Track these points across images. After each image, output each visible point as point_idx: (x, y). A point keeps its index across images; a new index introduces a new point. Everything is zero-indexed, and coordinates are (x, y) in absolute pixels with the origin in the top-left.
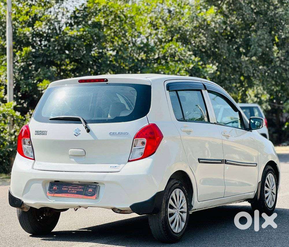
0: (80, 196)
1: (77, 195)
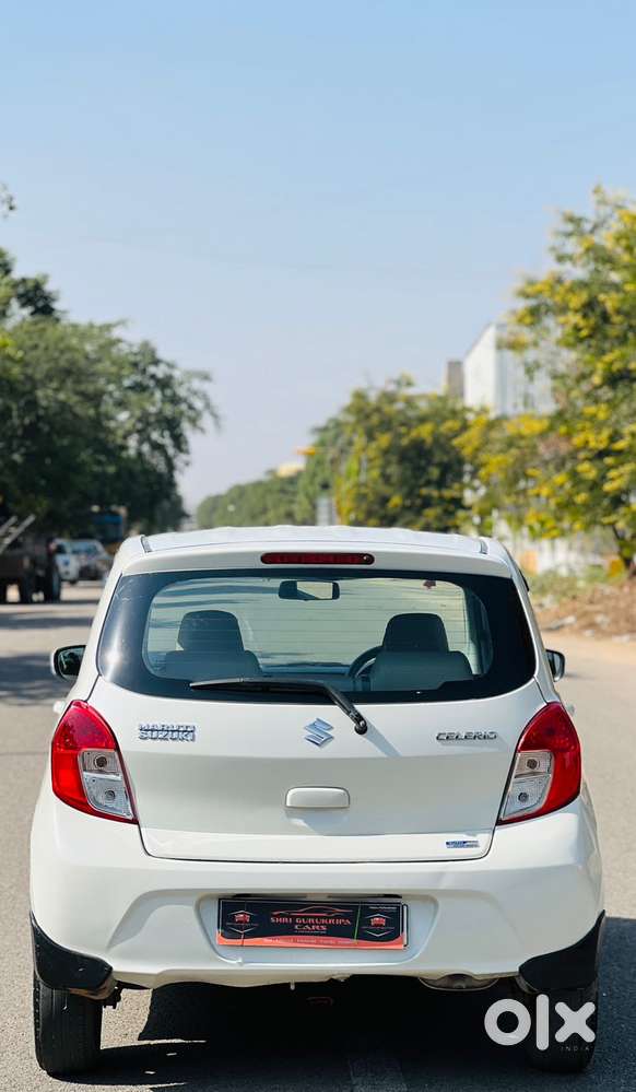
0: (342, 941)
1: (332, 940)
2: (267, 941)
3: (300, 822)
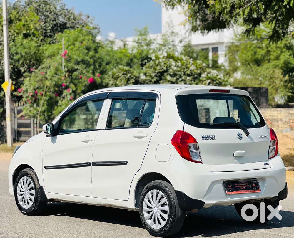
2: (236, 192)
3: (236, 161)
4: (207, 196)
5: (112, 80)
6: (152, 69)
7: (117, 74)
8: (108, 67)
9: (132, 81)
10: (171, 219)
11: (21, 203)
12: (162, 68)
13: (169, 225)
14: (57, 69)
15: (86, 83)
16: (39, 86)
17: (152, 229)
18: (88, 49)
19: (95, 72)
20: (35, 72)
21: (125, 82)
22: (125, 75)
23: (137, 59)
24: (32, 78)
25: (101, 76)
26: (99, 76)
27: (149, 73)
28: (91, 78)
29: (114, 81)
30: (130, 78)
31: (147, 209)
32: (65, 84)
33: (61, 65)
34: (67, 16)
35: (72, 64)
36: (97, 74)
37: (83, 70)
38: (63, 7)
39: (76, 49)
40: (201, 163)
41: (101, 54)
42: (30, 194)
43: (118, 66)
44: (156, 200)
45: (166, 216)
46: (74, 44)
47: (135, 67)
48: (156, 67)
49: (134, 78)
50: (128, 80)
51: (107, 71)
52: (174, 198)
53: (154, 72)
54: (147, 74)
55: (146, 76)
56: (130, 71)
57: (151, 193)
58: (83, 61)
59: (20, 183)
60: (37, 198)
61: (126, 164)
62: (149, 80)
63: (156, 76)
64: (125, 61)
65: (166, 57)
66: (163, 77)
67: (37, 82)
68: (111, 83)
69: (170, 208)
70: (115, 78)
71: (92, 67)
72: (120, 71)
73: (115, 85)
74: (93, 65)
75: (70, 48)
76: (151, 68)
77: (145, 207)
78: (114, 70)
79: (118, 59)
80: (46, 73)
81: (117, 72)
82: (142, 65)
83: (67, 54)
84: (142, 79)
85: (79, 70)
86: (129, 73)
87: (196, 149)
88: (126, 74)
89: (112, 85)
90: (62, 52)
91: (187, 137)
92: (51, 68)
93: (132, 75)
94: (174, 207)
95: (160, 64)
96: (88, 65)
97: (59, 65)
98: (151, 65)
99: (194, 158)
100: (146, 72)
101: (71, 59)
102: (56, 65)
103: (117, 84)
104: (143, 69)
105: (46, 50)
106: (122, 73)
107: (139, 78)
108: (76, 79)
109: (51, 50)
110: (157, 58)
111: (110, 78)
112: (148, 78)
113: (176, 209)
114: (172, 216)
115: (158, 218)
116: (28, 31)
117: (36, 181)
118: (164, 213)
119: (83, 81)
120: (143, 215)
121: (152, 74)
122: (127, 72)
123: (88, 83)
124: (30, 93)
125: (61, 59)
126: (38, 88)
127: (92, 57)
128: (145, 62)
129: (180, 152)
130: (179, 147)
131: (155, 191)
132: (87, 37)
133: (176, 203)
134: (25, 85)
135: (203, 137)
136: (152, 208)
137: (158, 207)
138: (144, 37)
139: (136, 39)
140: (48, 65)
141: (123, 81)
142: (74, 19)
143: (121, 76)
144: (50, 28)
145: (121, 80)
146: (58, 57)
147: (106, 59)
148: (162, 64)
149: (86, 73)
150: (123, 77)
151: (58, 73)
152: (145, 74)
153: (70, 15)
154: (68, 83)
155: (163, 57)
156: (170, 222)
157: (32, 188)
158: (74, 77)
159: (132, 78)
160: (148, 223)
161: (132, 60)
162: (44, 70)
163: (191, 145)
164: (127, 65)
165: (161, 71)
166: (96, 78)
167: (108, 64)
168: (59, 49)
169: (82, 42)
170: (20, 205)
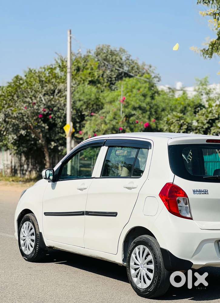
4: (195, 256)
5: (167, 125)
6: (205, 116)
7: (171, 120)
8: (163, 113)
9: (185, 127)
10: (156, 279)
11: (23, 248)
12: (214, 116)
13: (154, 286)
14: (115, 114)
15: (142, 127)
16: (98, 129)
17: (138, 288)
18: (144, 96)
19: (151, 117)
20: (95, 116)
21: (178, 127)
22: (178, 122)
23: (191, 107)
24: (92, 122)
25: (156, 121)
26: (154, 121)
27: (201, 120)
28: (147, 123)
29: (168, 126)
30: (183, 124)
31: (134, 266)
32: (122, 128)
33: (120, 110)
34: (131, 66)
35: (129, 109)
36: (153, 119)
37: (139, 116)
38: (128, 58)
39: (133, 95)
40: (191, 219)
41: (157, 101)
42: (31, 240)
43: (172, 113)
44: (142, 257)
45: (151, 275)
46: (132, 91)
47: (188, 114)
48: (208, 115)
49: (187, 124)
50: (181, 126)
51: (162, 117)
52: (159, 256)
53: (206, 119)
54: (200, 121)
55: (198, 123)
56: (183, 117)
57: (138, 249)
58: (140, 108)
59: (23, 228)
60: (37, 244)
61: (116, 216)
62: (201, 126)
63: (208, 123)
64: (179, 109)
65: (218, 105)
66: (214, 124)
67: (97, 125)
68: (165, 128)
69: (156, 267)
70: (169, 124)
71: (148, 113)
72: (174, 117)
73: (169, 130)
74: (149, 111)
75: (128, 94)
76: (203, 115)
77: (132, 264)
78: (169, 116)
79: (173, 106)
80: (106, 117)
81: (171, 118)
82: (195, 113)
83: (125, 100)
84: (194, 126)
85: (136, 115)
86: (182, 119)
87: (186, 204)
88: (180, 120)
89: (166, 130)
90: (121, 98)
91: (176, 190)
92: (111, 112)
93: (185, 121)
94: (159, 266)
95: (212, 111)
96: (144, 110)
97: (117, 110)
98: (203, 112)
99: (183, 213)
100: (198, 119)
101: (129, 105)
102: (115, 110)
103: (171, 130)
104: (195, 116)
105: (108, 96)
106: (176, 119)
107: (191, 124)
108: (132, 123)
109: (111, 97)
110: (210, 106)
111: (165, 124)
112: (200, 125)
113: (161, 268)
114: (157, 276)
115: (144, 276)
116: (93, 78)
117: (36, 226)
118: (150, 272)
119: (139, 125)
120: (130, 272)
121: (204, 121)
122: (180, 118)
123: (144, 127)
124: (90, 135)
125: (120, 104)
126: (97, 131)
127: (148, 104)
128: (198, 110)
129: (168, 207)
130: (166, 200)
131: (142, 247)
132: (144, 85)
133: (161, 262)
134: (85, 128)
135: (194, 191)
136: (138, 265)
137: (144, 265)
138: (205, 86)
139: (197, 88)
140: (108, 110)
141: (176, 127)
142: (138, 69)
143: (174, 122)
144: (115, 76)
145: (175, 126)
146: (117, 103)
147: (162, 106)
148: (214, 111)
149: (142, 119)
150: (177, 123)
151: (117, 117)
152: (198, 121)
153: (134, 65)
154: (125, 128)
155: (216, 105)
156: (155, 282)
157: (33, 234)
158: (131, 122)
159: (185, 124)
160: (134, 281)
161: (185, 107)
162: (104, 115)
163: (181, 199)
164: (181, 112)
165: (213, 118)
166: (151, 123)
167: (163, 110)
168: (118, 96)
169: (139, 89)
170: (22, 251)
